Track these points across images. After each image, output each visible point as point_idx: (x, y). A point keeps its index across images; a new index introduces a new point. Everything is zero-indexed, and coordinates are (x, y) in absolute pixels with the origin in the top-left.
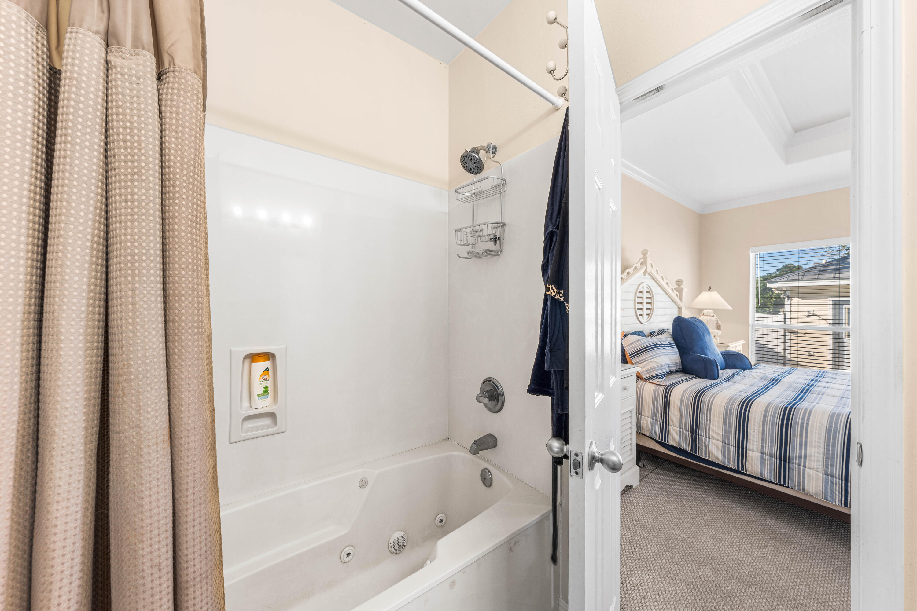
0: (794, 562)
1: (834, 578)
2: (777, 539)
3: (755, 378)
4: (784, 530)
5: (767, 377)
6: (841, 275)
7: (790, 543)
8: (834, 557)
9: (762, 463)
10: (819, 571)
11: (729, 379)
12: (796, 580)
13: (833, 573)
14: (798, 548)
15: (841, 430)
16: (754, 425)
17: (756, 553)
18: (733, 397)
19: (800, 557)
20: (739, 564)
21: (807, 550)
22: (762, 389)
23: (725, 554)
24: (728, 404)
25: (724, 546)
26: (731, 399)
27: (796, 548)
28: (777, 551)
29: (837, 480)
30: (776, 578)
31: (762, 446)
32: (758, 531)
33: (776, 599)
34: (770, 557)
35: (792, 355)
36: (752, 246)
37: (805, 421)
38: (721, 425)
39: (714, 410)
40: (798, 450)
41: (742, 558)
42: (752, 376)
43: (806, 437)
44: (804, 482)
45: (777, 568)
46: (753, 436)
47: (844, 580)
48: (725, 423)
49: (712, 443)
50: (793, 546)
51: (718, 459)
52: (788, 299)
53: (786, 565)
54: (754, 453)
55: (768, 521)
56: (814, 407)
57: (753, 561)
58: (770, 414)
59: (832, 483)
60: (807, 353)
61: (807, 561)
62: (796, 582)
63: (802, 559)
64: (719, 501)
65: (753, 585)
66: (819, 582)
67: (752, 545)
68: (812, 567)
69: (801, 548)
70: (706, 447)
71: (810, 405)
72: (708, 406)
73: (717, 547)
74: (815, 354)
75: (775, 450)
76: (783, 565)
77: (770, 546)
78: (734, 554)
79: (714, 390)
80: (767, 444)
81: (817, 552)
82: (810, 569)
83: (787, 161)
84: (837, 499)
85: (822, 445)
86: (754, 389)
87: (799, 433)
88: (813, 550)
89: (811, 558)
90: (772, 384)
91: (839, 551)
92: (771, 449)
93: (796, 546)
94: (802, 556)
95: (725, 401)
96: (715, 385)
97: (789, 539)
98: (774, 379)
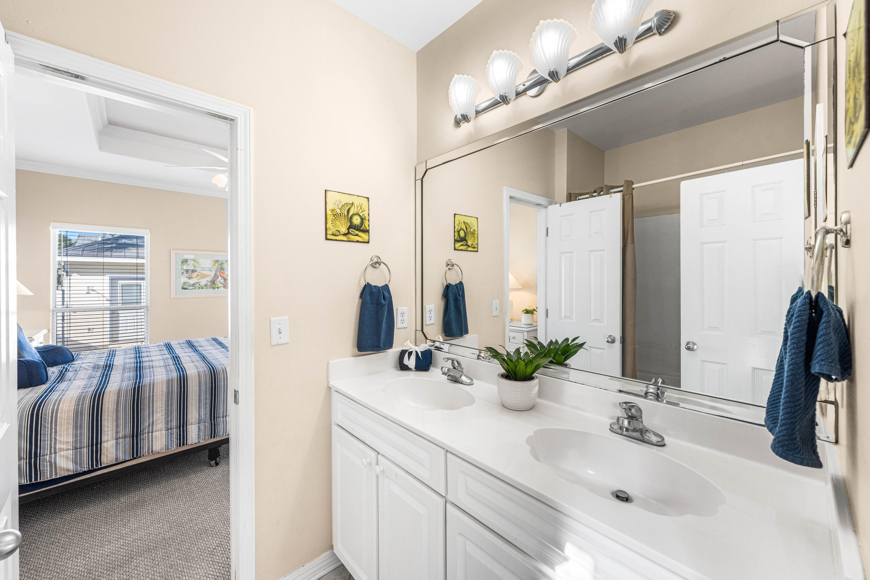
0: (153, 515)
1: (179, 503)
2: (135, 508)
3: (88, 370)
4: (137, 497)
5: (98, 365)
6: (114, 254)
7: (145, 503)
8: (174, 490)
9: (117, 449)
10: (170, 507)
11: (61, 377)
12: (159, 525)
13: (178, 500)
14: (151, 503)
15: (175, 391)
16: (108, 416)
17: (124, 532)
18: (80, 396)
19: (155, 508)
20: (115, 554)
21: (157, 499)
22: (102, 378)
23: (98, 558)
24: (78, 405)
25: (94, 552)
26: (79, 399)
27: (150, 503)
28: (139, 517)
29: (175, 430)
30: (146, 537)
31: (117, 433)
32: (117, 514)
33: (153, 551)
34: (136, 526)
35: (71, 336)
36: (53, 222)
37: (151, 394)
38: (71, 431)
39: (61, 418)
40: (147, 421)
41: (115, 546)
42: (84, 368)
43: (153, 407)
44: (152, 445)
45: (144, 529)
46: (107, 426)
47: (184, 500)
48: (76, 427)
49: (60, 456)
50: (147, 504)
51: (68, 470)
52: (67, 275)
53: (149, 521)
54: (109, 443)
55: (122, 500)
56: (154, 380)
57: (124, 541)
58: (122, 399)
59: (171, 434)
60: (87, 331)
61: (161, 506)
62: (160, 527)
63: (157, 508)
64: (67, 517)
65: (133, 558)
66: (173, 514)
67: (118, 529)
68: (165, 507)
69: (153, 500)
70: (51, 465)
71: (150, 380)
72: (52, 417)
73: (87, 559)
74: (95, 330)
75: (129, 431)
76: (147, 523)
77: (132, 518)
78: (106, 549)
79: (54, 396)
80: (121, 428)
81: (163, 495)
82: (164, 510)
83: (101, 148)
84: (175, 445)
85: (164, 408)
86: (95, 381)
87: (147, 406)
88: (161, 496)
89: (162, 502)
90: (108, 371)
91: (175, 483)
92: (125, 431)
93: (149, 502)
94: (156, 506)
95: (73, 403)
96: (51, 390)
97: (143, 501)
98: (106, 365)
